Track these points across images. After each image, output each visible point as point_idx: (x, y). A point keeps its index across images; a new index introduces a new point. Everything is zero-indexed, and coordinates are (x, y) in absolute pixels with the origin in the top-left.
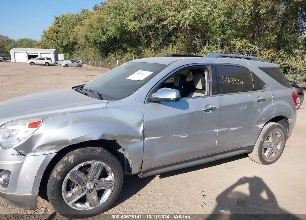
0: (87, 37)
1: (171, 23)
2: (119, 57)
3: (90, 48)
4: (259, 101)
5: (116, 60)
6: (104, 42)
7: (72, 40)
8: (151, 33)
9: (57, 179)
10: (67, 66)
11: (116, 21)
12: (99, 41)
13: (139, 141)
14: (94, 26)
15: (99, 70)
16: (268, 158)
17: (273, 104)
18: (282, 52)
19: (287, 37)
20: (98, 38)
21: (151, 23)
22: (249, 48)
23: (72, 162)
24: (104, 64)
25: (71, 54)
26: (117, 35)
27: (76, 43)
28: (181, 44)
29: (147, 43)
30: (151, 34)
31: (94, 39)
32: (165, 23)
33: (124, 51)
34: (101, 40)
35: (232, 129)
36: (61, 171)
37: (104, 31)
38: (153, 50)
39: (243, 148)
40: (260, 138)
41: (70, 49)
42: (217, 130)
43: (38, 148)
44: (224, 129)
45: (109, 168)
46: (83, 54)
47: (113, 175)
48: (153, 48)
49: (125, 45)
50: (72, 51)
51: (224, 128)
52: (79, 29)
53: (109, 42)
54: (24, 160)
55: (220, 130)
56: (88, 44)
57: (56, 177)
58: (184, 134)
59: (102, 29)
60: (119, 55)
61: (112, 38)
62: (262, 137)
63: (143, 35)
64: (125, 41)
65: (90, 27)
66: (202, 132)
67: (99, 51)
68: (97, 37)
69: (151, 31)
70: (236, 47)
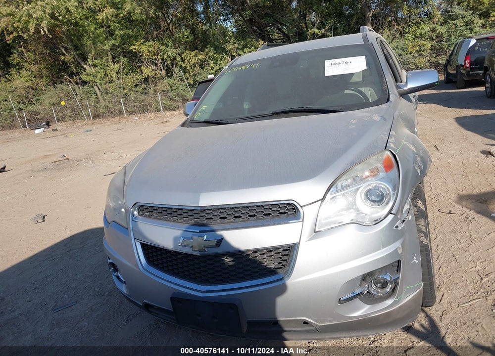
1: (11, 29)
70: (142, 56)
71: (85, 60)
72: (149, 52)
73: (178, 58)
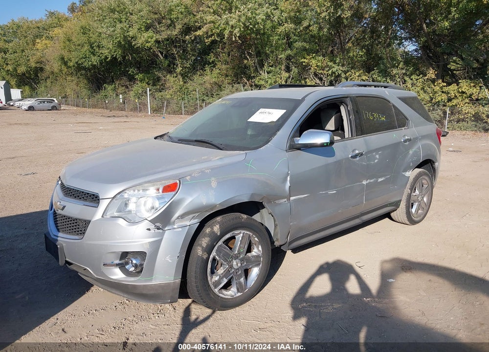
0: (63, 59)
1: (210, 33)
2: (121, 90)
3: (69, 78)
4: (405, 141)
5: (117, 95)
6: (94, 66)
7: (33, 65)
8: (176, 50)
9: (203, 258)
10: (31, 108)
11: (116, 32)
12: (86, 64)
13: (285, 201)
14: (74, 39)
15: (91, 113)
16: (415, 216)
17: (419, 144)
18: (375, 74)
19: (380, 50)
20: (84, 60)
21: (175, 33)
22: (330, 69)
23: (219, 234)
24: (96, 103)
25: (33, 89)
26: (118, 53)
27: (42, 69)
28: (224, 67)
29: (169, 66)
30: (174, 51)
31: (77, 63)
32: (199, 33)
33: (130, 81)
34: (90, 63)
35: (380, 180)
36: (207, 246)
37: (93, 48)
38: (179, 76)
39: (389, 204)
40: (407, 191)
41: (32, 79)
42: (365, 182)
43: (178, 218)
44: (372, 181)
45: (256, 239)
46: (56, 88)
47: (260, 248)
48: (180, 73)
49: (131, 71)
50: (35, 83)
51: (371, 179)
52: (46, 44)
53: (104, 66)
54: (162, 235)
55: (368, 181)
56: (65, 69)
57: (202, 255)
58: (332, 189)
59: (91, 46)
60: (122, 86)
61: (108, 60)
62: (410, 189)
63: (162, 53)
64: (131, 63)
65: (68, 43)
66: (349, 186)
67: (86, 82)
68: (83, 58)
69: (175, 47)
70: (310, 69)
71: (262, 66)
72: (317, 66)
73: (343, 75)
